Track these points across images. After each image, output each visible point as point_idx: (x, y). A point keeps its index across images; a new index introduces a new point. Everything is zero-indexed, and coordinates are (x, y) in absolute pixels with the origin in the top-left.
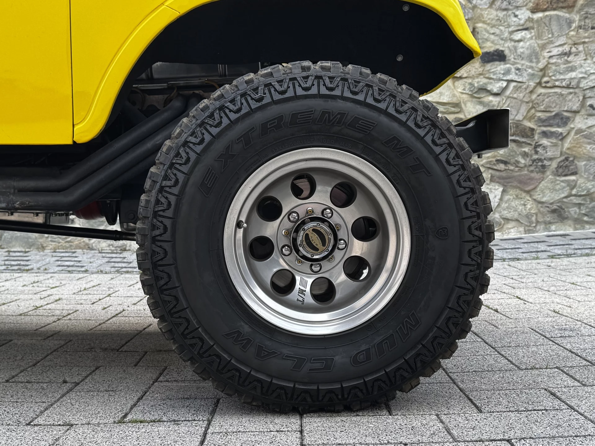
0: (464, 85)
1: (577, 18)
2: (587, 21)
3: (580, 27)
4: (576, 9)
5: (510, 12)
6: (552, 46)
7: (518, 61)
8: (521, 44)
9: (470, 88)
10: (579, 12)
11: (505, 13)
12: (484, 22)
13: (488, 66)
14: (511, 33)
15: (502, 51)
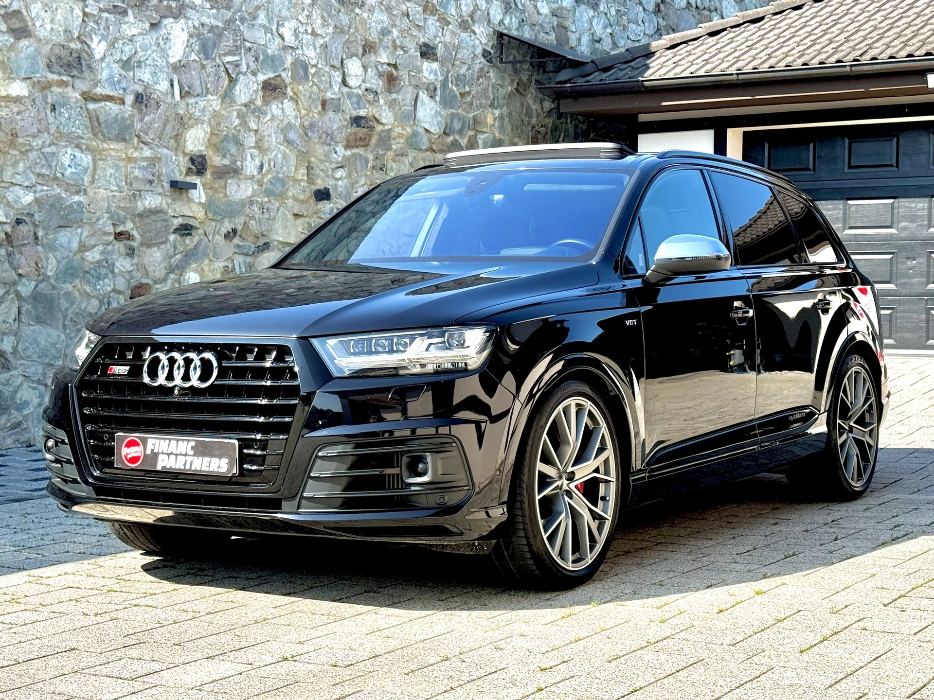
0: (303, 224)
1: (371, 157)
2: (378, 161)
3: (374, 167)
4: (370, 149)
5: (332, 148)
6: (357, 185)
7: (338, 201)
8: (340, 182)
9: (308, 228)
10: (372, 152)
11: (327, 148)
12: (316, 157)
13: (321, 205)
14: (333, 170)
15: (329, 189)
